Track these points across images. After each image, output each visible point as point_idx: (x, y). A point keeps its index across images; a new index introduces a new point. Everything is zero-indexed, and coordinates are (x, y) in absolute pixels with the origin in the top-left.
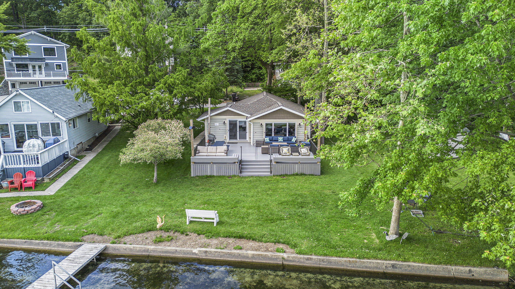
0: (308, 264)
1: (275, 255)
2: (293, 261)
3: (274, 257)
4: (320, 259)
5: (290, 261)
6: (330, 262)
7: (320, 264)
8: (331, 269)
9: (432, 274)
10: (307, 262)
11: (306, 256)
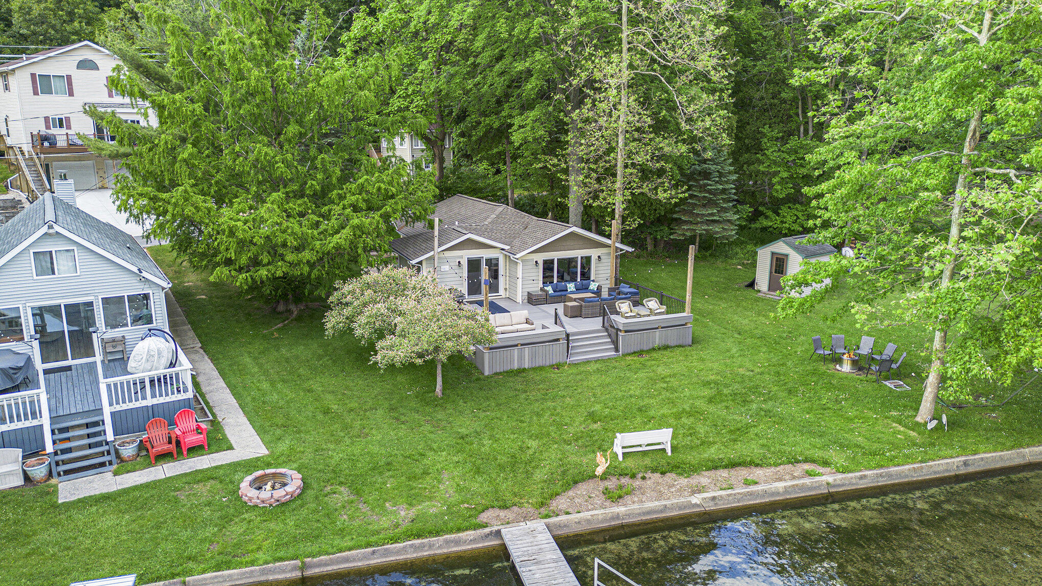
0: (863, 485)
1: (816, 482)
2: (843, 485)
3: (815, 485)
4: (877, 474)
5: (839, 486)
6: (890, 476)
7: (878, 482)
8: (893, 485)
9: (1008, 464)
10: (862, 482)
11: (858, 474)
